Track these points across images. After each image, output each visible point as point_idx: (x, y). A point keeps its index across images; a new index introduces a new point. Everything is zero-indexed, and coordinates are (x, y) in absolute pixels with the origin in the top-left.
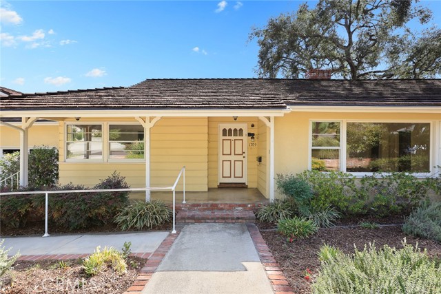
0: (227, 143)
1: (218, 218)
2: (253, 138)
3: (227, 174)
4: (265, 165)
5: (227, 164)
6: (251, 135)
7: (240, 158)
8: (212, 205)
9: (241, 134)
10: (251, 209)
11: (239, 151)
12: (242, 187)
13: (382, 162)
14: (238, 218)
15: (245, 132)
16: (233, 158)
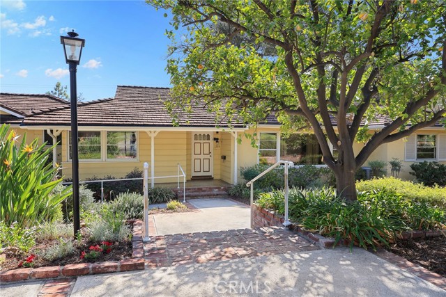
0: (198, 146)
1: (205, 196)
2: (217, 142)
3: (198, 169)
4: (230, 162)
5: (198, 162)
6: (216, 140)
7: (208, 157)
8: (198, 189)
9: (209, 139)
10: (223, 190)
11: (207, 152)
12: (209, 178)
13: (308, 157)
14: (217, 195)
15: (212, 137)
16: (202, 157)
